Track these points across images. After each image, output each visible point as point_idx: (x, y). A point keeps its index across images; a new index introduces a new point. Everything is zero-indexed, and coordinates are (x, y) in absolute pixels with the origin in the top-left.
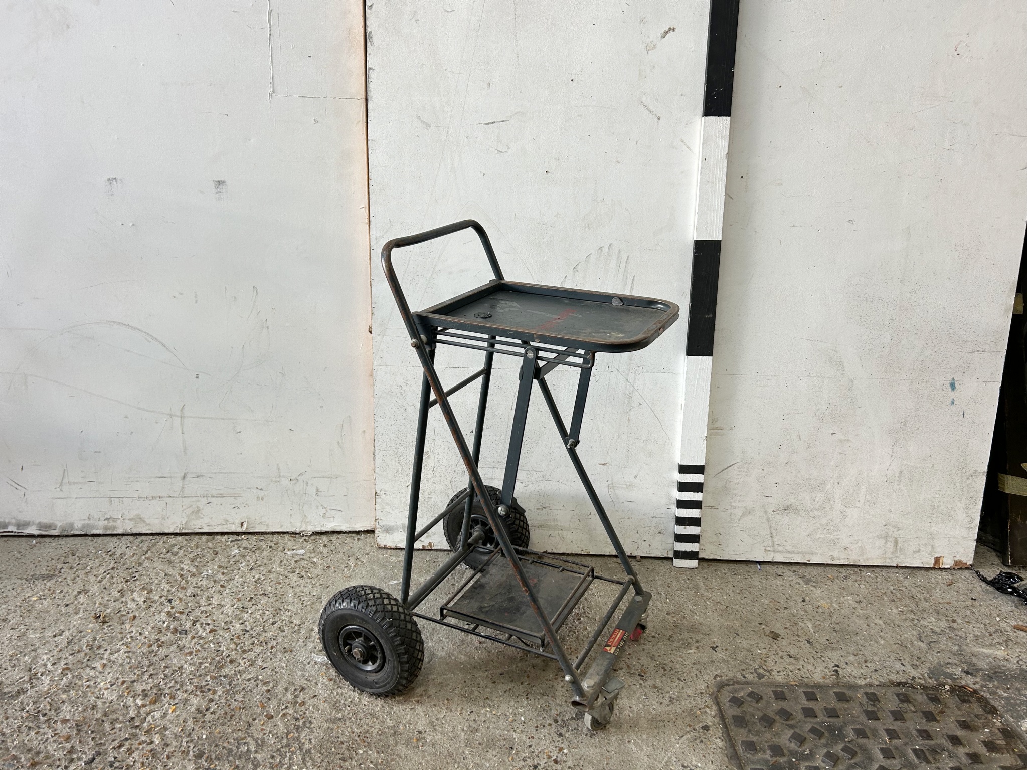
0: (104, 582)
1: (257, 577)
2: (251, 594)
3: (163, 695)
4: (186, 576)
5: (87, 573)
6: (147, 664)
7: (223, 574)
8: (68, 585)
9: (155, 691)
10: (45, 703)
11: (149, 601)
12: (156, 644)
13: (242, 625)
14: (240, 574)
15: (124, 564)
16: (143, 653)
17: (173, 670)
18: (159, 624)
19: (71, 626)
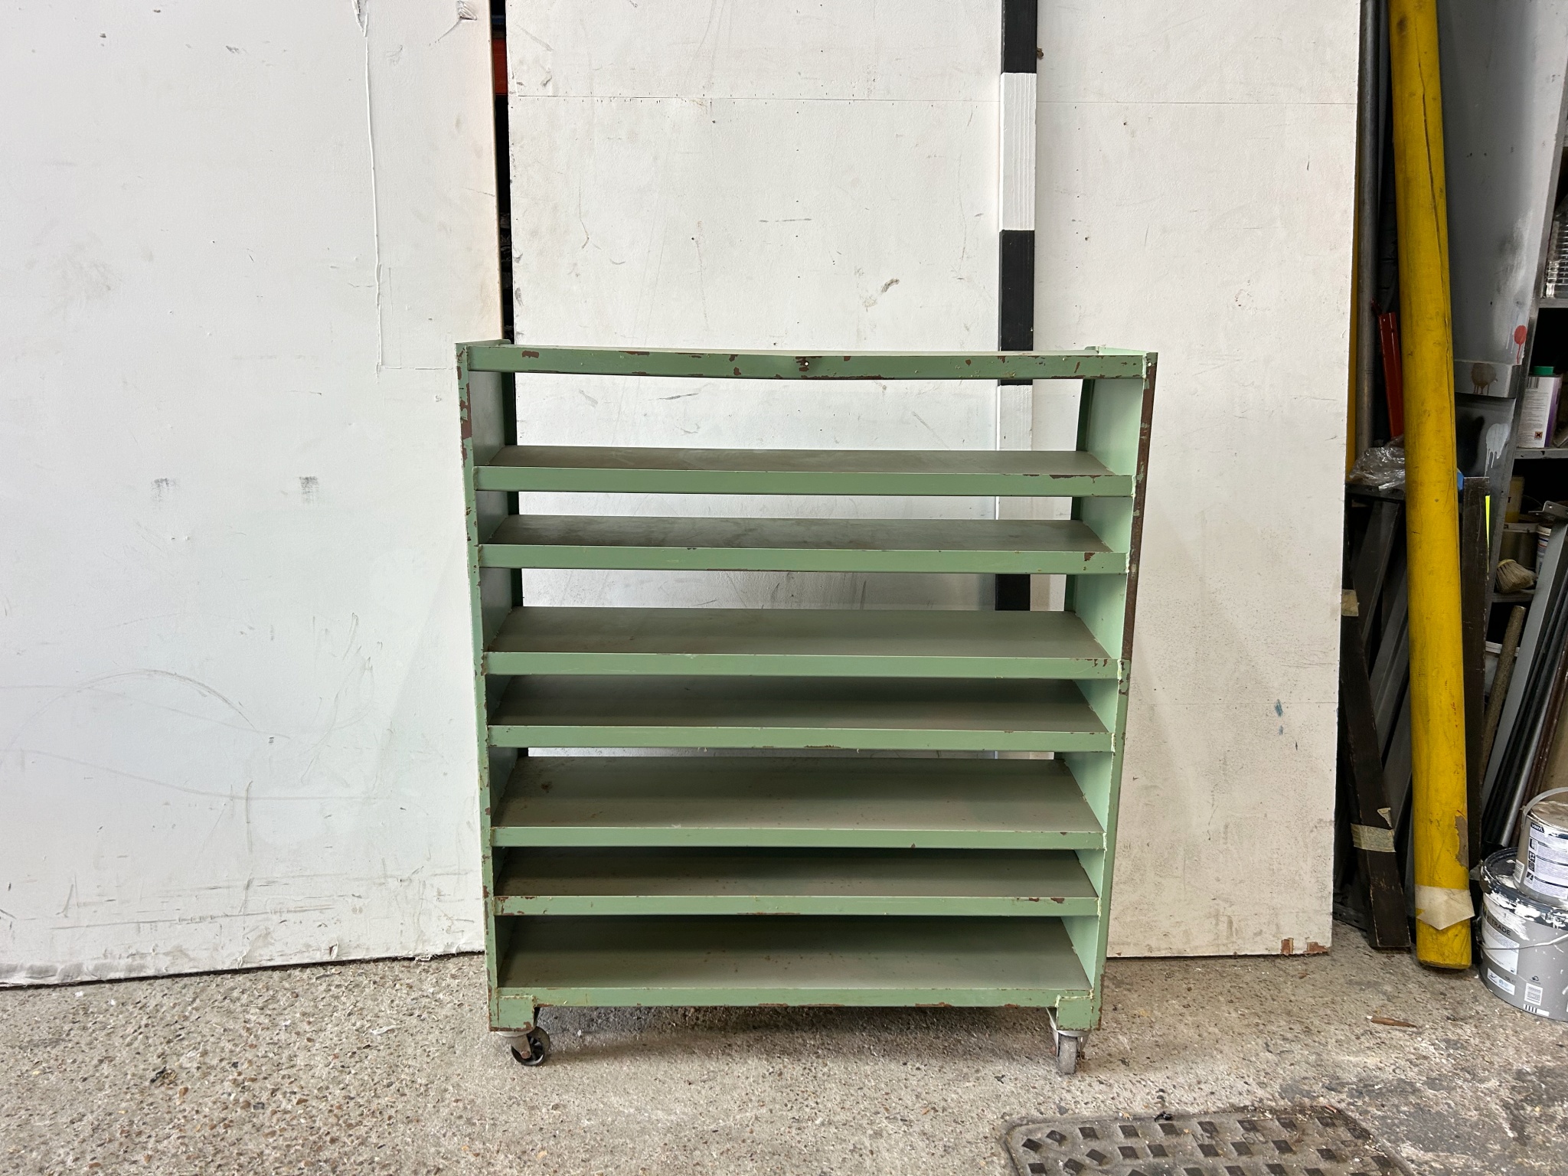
0: (136, 1044)
1: (358, 1024)
2: (352, 1048)
4: (254, 1030)
5: (109, 1034)
6: (212, 1152)
7: (309, 1023)
8: (83, 1051)
11: (204, 1067)
12: (222, 1125)
13: (343, 1091)
14: (334, 1022)
15: (162, 1019)
16: (204, 1137)
17: (250, 1158)
18: (222, 1097)
19: (95, 1108)
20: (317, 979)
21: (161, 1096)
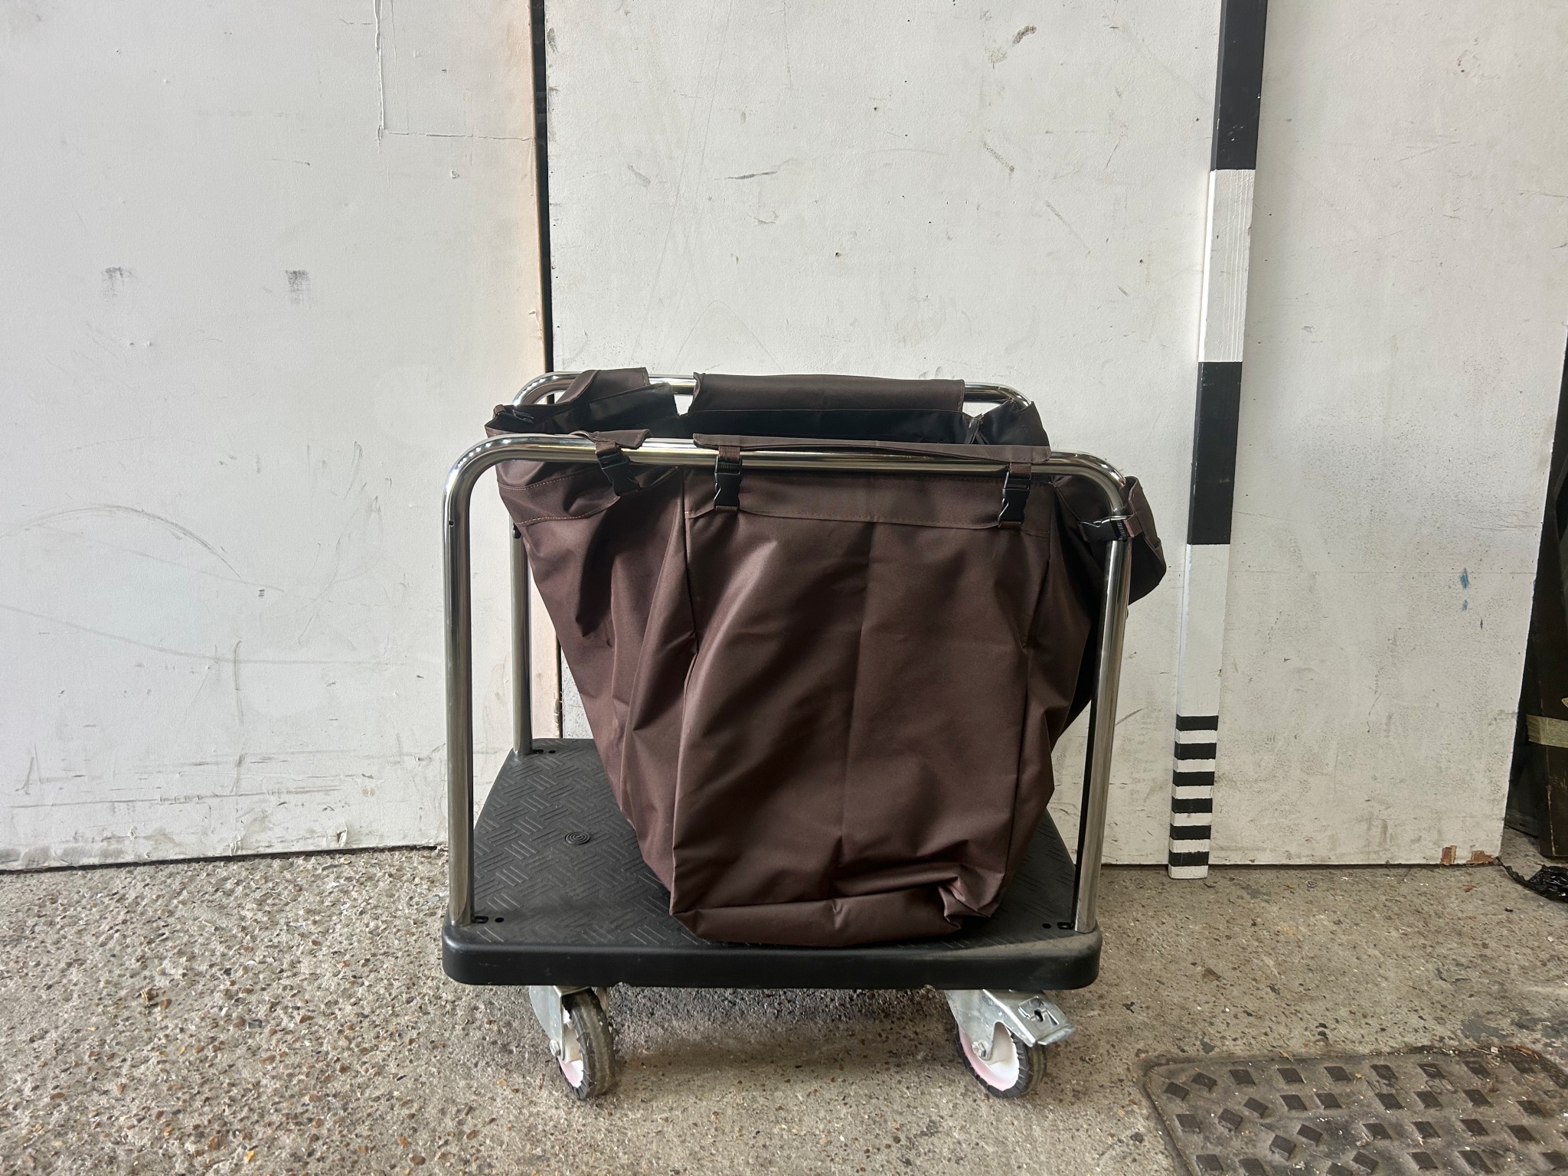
0: (107, 947)
1: (372, 925)
2: (365, 955)
3: (231, 1133)
4: (250, 929)
5: (80, 931)
6: (199, 1082)
7: (315, 922)
8: (48, 952)
9: (216, 1127)
10: (25, 1156)
11: (191, 974)
12: (210, 1047)
13: (355, 1007)
14: (343, 921)
15: (142, 914)
16: (189, 1062)
17: (244, 1090)
18: (212, 1011)
19: (60, 1023)
20: (323, 869)
21: (139, 1009)
